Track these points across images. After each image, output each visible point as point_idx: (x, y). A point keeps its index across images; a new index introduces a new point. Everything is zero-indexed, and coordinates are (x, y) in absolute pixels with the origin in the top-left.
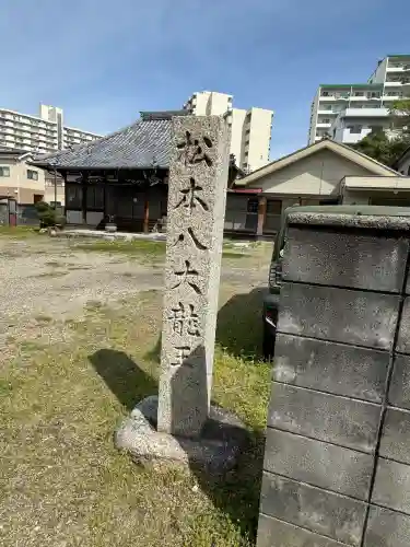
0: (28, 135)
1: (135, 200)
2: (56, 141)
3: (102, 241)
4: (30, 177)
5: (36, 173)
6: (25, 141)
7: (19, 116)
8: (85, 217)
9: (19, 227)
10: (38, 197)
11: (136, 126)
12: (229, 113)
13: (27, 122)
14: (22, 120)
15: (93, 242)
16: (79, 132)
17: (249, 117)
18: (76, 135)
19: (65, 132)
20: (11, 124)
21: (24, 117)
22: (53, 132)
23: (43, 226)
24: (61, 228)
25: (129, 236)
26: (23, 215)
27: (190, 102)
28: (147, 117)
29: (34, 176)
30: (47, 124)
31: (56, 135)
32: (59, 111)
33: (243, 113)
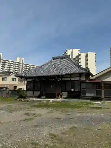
0: (12, 67)
1: (52, 86)
2: (21, 68)
3: (41, 103)
4: (13, 80)
5: (15, 79)
6: (11, 69)
7: (10, 61)
8: (34, 93)
9: (9, 98)
10: (15, 87)
11: (51, 62)
12: (80, 55)
13: (12, 63)
14: (11, 62)
15: (38, 103)
16: (28, 65)
17: (87, 55)
18: (28, 66)
19: (24, 65)
20: (7, 64)
21: (11, 61)
22: (20, 65)
23: (18, 98)
24: (25, 98)
25: (51, 100)
26: (11, 94)
27: (65, 53)
28: (54, 58)
29: (15, 80)
30: (18, 63)
31: (21, 66)
32: (22, 59)
33: (85, 54)
